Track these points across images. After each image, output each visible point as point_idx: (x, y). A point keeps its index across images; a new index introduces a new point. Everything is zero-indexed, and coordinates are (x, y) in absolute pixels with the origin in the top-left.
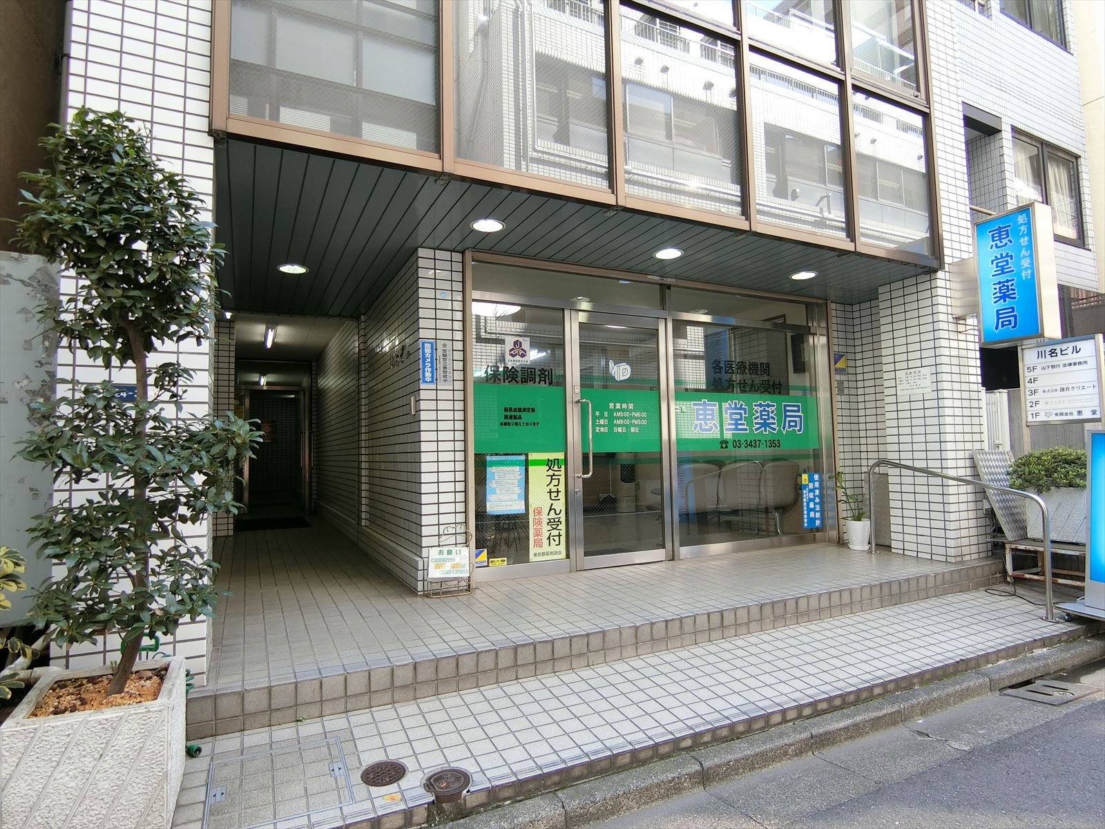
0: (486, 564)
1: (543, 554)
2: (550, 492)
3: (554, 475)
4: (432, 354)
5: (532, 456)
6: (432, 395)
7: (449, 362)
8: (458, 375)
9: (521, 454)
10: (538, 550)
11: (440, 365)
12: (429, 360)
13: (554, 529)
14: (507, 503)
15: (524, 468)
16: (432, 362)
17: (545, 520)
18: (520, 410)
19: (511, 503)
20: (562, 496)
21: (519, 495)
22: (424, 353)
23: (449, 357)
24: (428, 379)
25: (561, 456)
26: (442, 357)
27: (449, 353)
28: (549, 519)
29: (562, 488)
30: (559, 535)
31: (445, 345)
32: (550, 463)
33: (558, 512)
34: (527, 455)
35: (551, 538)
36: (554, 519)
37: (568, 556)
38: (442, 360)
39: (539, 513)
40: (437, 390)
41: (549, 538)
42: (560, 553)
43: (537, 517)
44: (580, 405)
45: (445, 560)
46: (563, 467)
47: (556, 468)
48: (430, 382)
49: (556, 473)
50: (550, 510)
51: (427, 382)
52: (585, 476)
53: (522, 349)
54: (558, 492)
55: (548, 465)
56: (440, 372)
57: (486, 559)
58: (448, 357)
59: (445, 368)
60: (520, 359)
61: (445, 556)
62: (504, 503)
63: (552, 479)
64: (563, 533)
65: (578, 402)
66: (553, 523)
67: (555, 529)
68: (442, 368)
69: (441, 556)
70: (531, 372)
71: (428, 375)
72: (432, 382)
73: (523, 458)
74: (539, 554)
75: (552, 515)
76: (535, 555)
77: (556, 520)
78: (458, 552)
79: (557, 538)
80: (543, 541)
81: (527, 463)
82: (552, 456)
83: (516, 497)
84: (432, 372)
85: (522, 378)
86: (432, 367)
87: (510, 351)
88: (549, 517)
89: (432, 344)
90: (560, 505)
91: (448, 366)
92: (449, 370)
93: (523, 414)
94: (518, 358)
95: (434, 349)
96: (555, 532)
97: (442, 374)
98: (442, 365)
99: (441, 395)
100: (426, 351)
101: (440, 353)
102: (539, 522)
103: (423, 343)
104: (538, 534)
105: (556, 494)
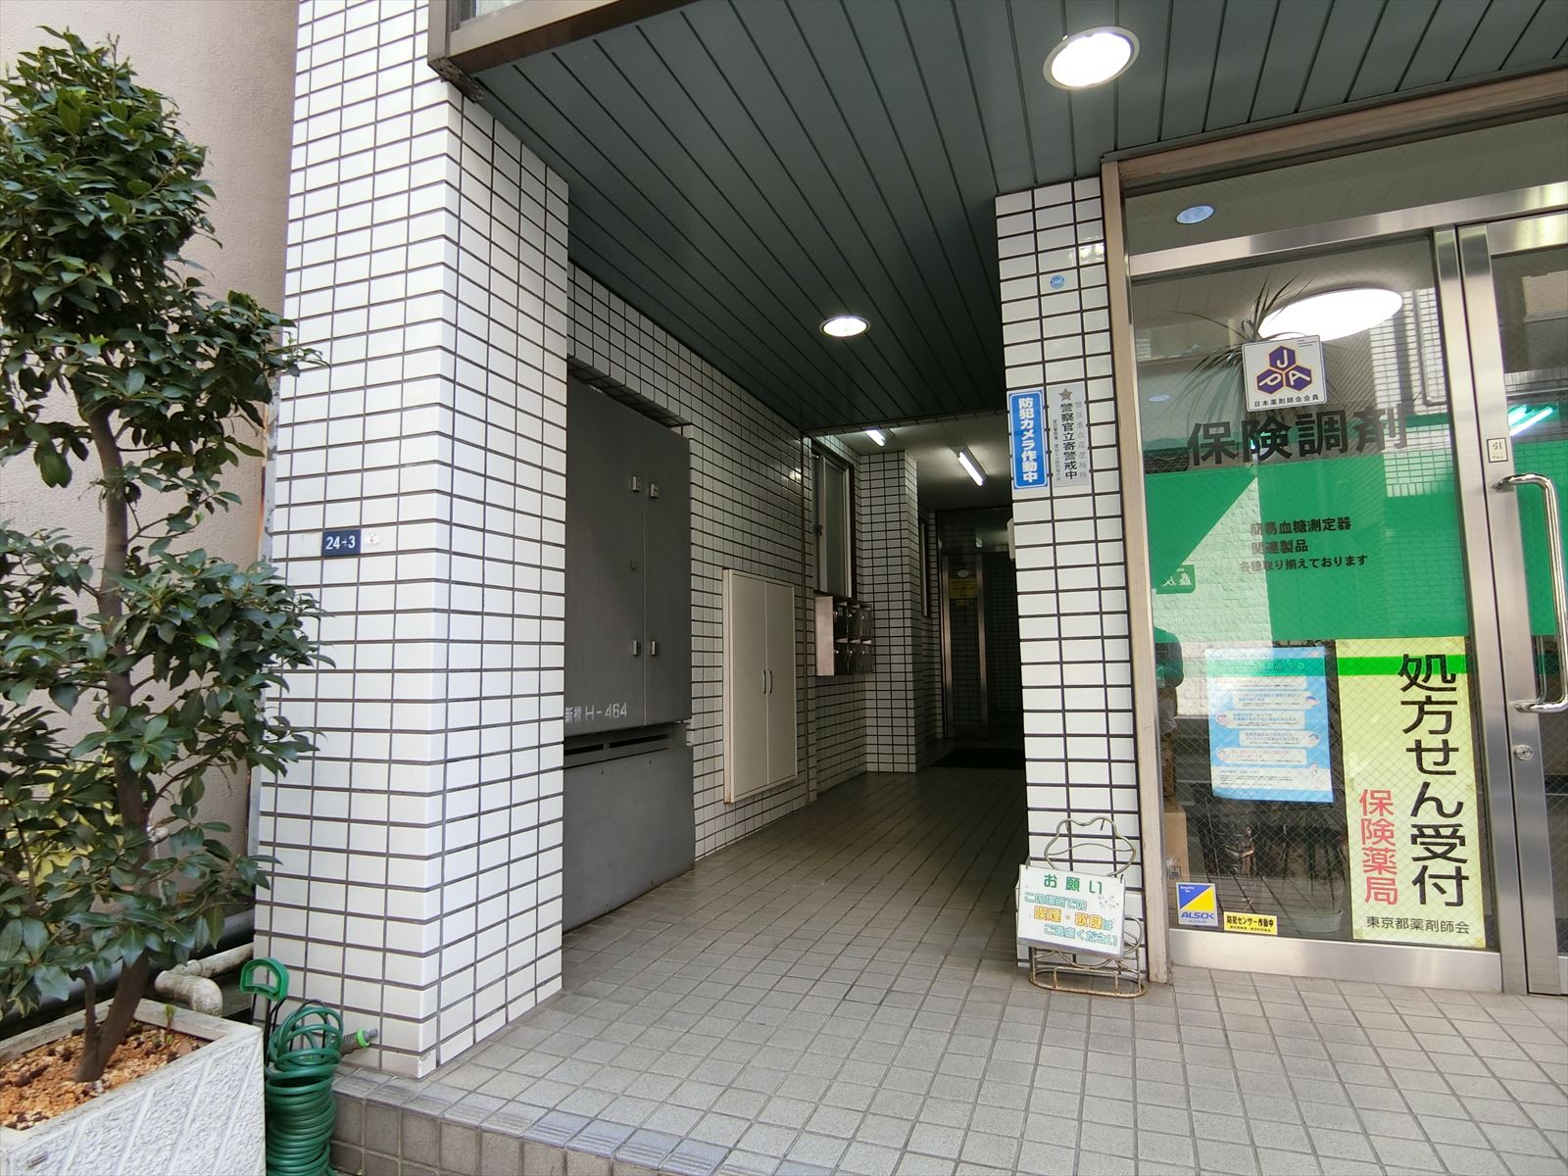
0: (1215, 923)
1: (1401, 923)
2: (1419, 749)
3: (1429, 701)
4: (1037, 419)
5: (1347, 649)
6: (1042, 511)
7: (1079, 434)
8: (1105, 458)
9: (1311, 644)
10: (1381, 910)
11: (1058, 443)
12: (1030, 434)
13: (1435, 856)
14: (1272, 772)
15: (1323, 679)
16: (1037, 439)
17: (1403, 824)
18: (1300, 526)
19: (1283, 772)
20: (1463, 762)
21: (1310, 752)
22: (1018, 421)
23: (1079, 419)
24: (1030, 477)
25: (1452, 646)
26: (1060, 423)
27: (1078, 411)
28: (1420, 828)
29: (1461, 736)
30: (1459, 878)
31: (1066, 395)
32: (1412, 670)
33: (1449, 808)
34: (1331, 646)
35: (1429, 882)
36: (1436, 828)
37: (1493, 942)
38: (1061, 429)
39: (1381, 806)
40: (1052, 498)
41: (1420, 880)
42: (1463, 928)
43: (1376, 817)
44: (1514, 495)
45: (1061, 901)
46: (1462, 680)
47: (1436, 680)
48: (1035, 482)
49: (1436, 696)
50: (1421, 800)
51: (1027, 483)
52: (1548, 706)
53: (1299, 369)
54: (1446, 749)
55: (1404, 672)
56: (1059, 457)
57: (1212, 908)
58: (1076, 420)
59: (1069, 445)
60: (1293, 393)
61: (1061, 890)
62: (1262, 772)
63: (1422, 712)
64: (1473, 870)
65: (1503, 486)
66: (1436, 841)
67: (1444, 856)
68: (1062, 450)
69: (1049, 891)
70: (1331, 422)
71: (1030, 468)
72: (1039, 481)
73: (1318, 653)
74: (1388, 922)
75: (1428, 814)
76: (1373, 921)
77: (1444, 832)
78: (1096, 887)
79: (1450, 886)
80: (1399, 886)
81: (1332, 669)
82: (1420, 647)
83: (1301, 757)
84: (1039, 460)
85: (1302, 444)
86: (1037, 448)
87: (1261, 378)
88: (1418, 821)
89: (1035, 397)
90: (1458, 787)
91: (1077, 441)
92: (1081, 449)
93: (1309, 537)
94: (1285, 393)
95: (1041, 406)
96: (1438, 866)
97: (1063, 461)
98: (1061, 441)
99: (1062, 509)
100: (1023, 414)
101: (1055, 413)
102: (1384, 831)
103: (1016, 399)
104: (1380, 862)
105: (1440, 756)
